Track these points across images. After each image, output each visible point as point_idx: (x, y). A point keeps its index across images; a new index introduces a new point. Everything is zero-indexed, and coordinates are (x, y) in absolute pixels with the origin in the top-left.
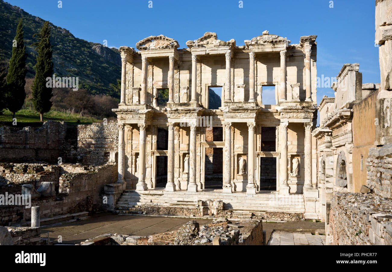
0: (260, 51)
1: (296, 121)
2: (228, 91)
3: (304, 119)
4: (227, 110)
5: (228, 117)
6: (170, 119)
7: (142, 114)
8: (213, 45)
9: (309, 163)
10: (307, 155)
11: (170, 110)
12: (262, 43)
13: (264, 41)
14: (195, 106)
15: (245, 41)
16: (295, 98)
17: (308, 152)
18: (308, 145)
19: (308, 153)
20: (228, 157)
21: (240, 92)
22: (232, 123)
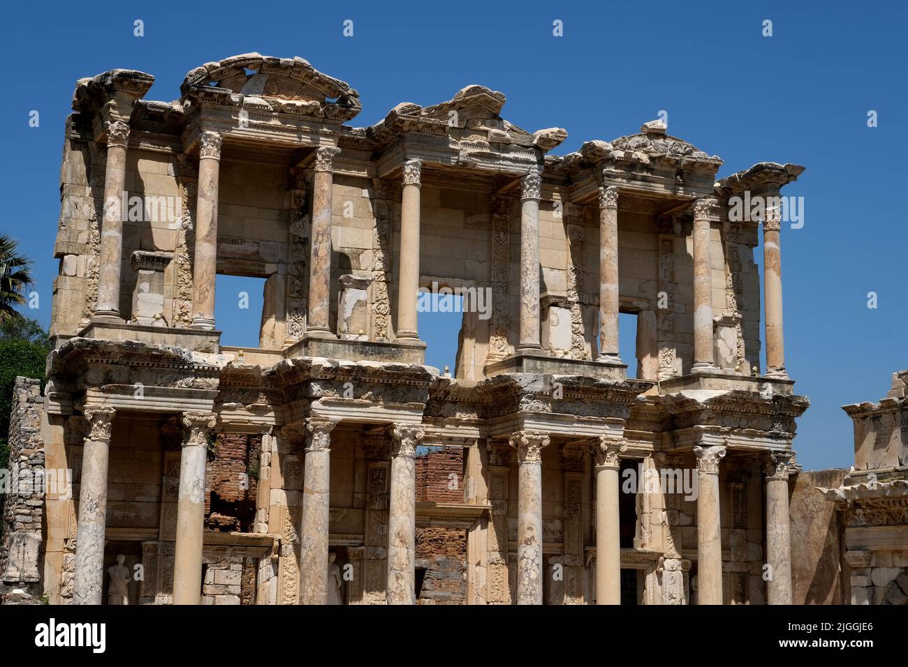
0: (637, 185)
1: (747, 443)
2: (535, 317)
3: (770, 440)
4: (539, 386)
5: (537, 416)
6: (324, 403)
7: (210, 372)
8: (483, 139)
9: (788, 589)
10: (782, 562)
11: (327, 369)
12: (645, 158)
13: (654, 155)
14: (419, 360)
15: (598, 143)
16: (727, 363)
17: (783, 553)
18: (783, 529)
19: (782, 557)
20: (538, 565)
21: (558, 323)
22: (554, 437)
